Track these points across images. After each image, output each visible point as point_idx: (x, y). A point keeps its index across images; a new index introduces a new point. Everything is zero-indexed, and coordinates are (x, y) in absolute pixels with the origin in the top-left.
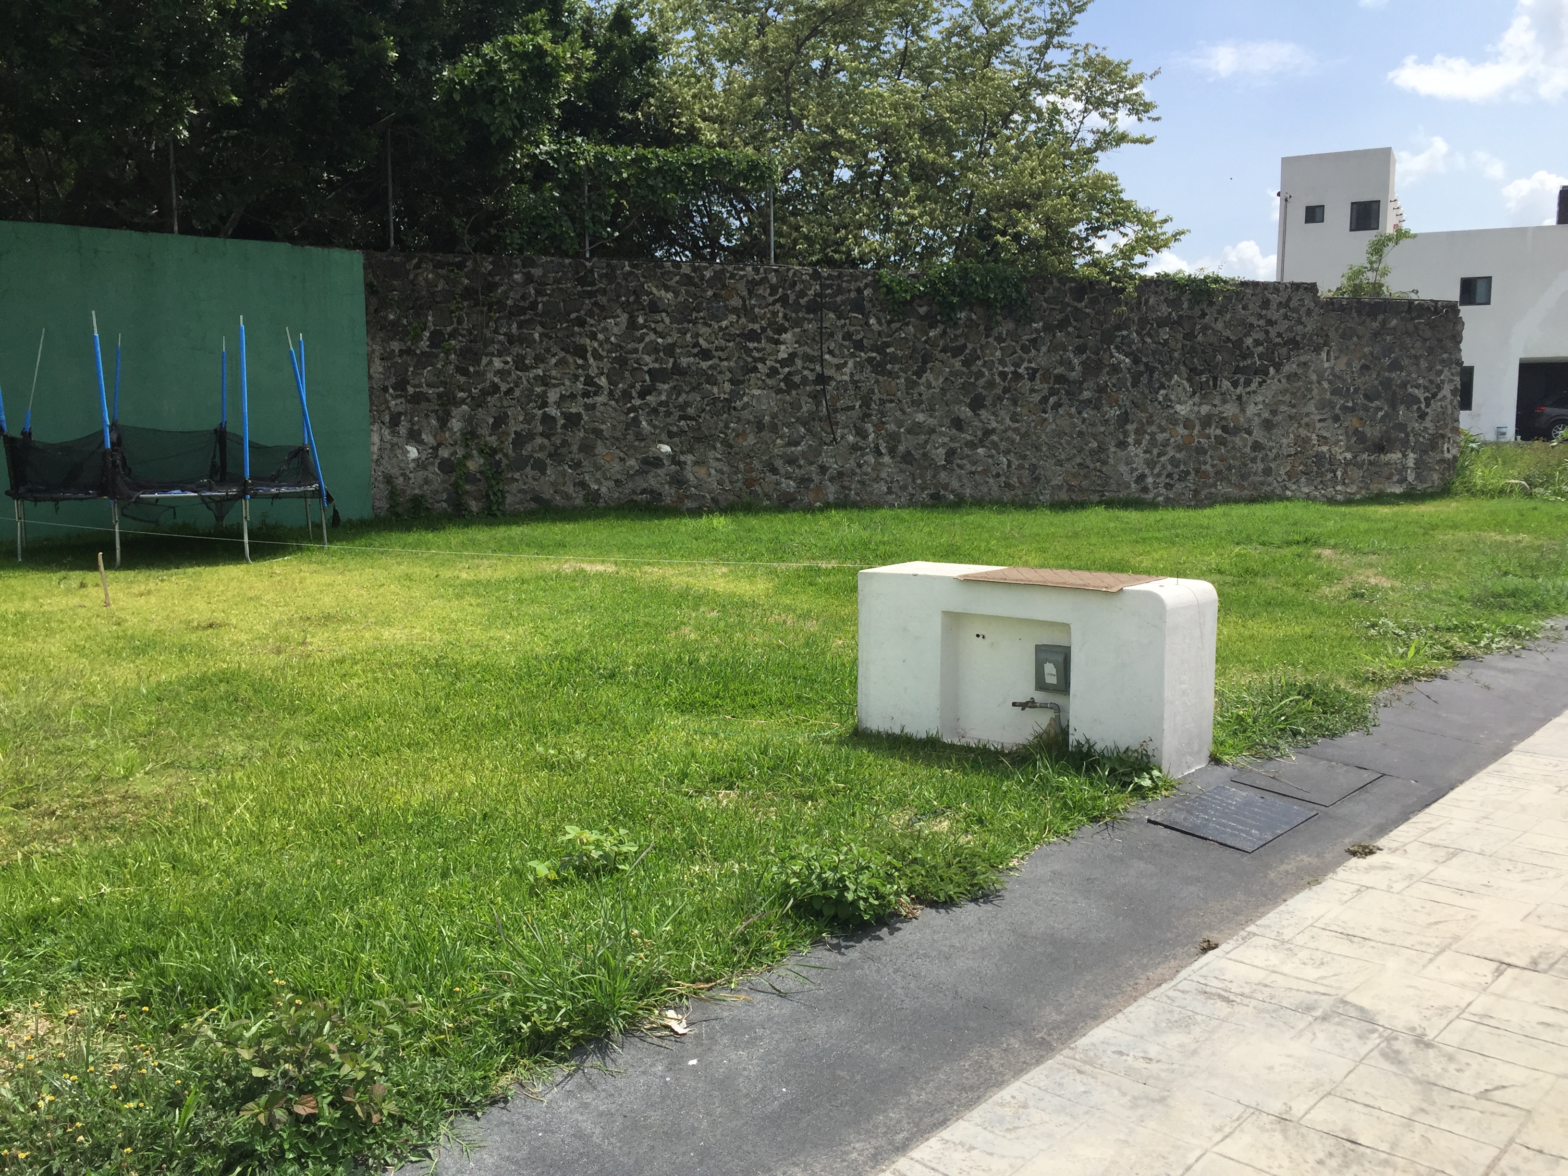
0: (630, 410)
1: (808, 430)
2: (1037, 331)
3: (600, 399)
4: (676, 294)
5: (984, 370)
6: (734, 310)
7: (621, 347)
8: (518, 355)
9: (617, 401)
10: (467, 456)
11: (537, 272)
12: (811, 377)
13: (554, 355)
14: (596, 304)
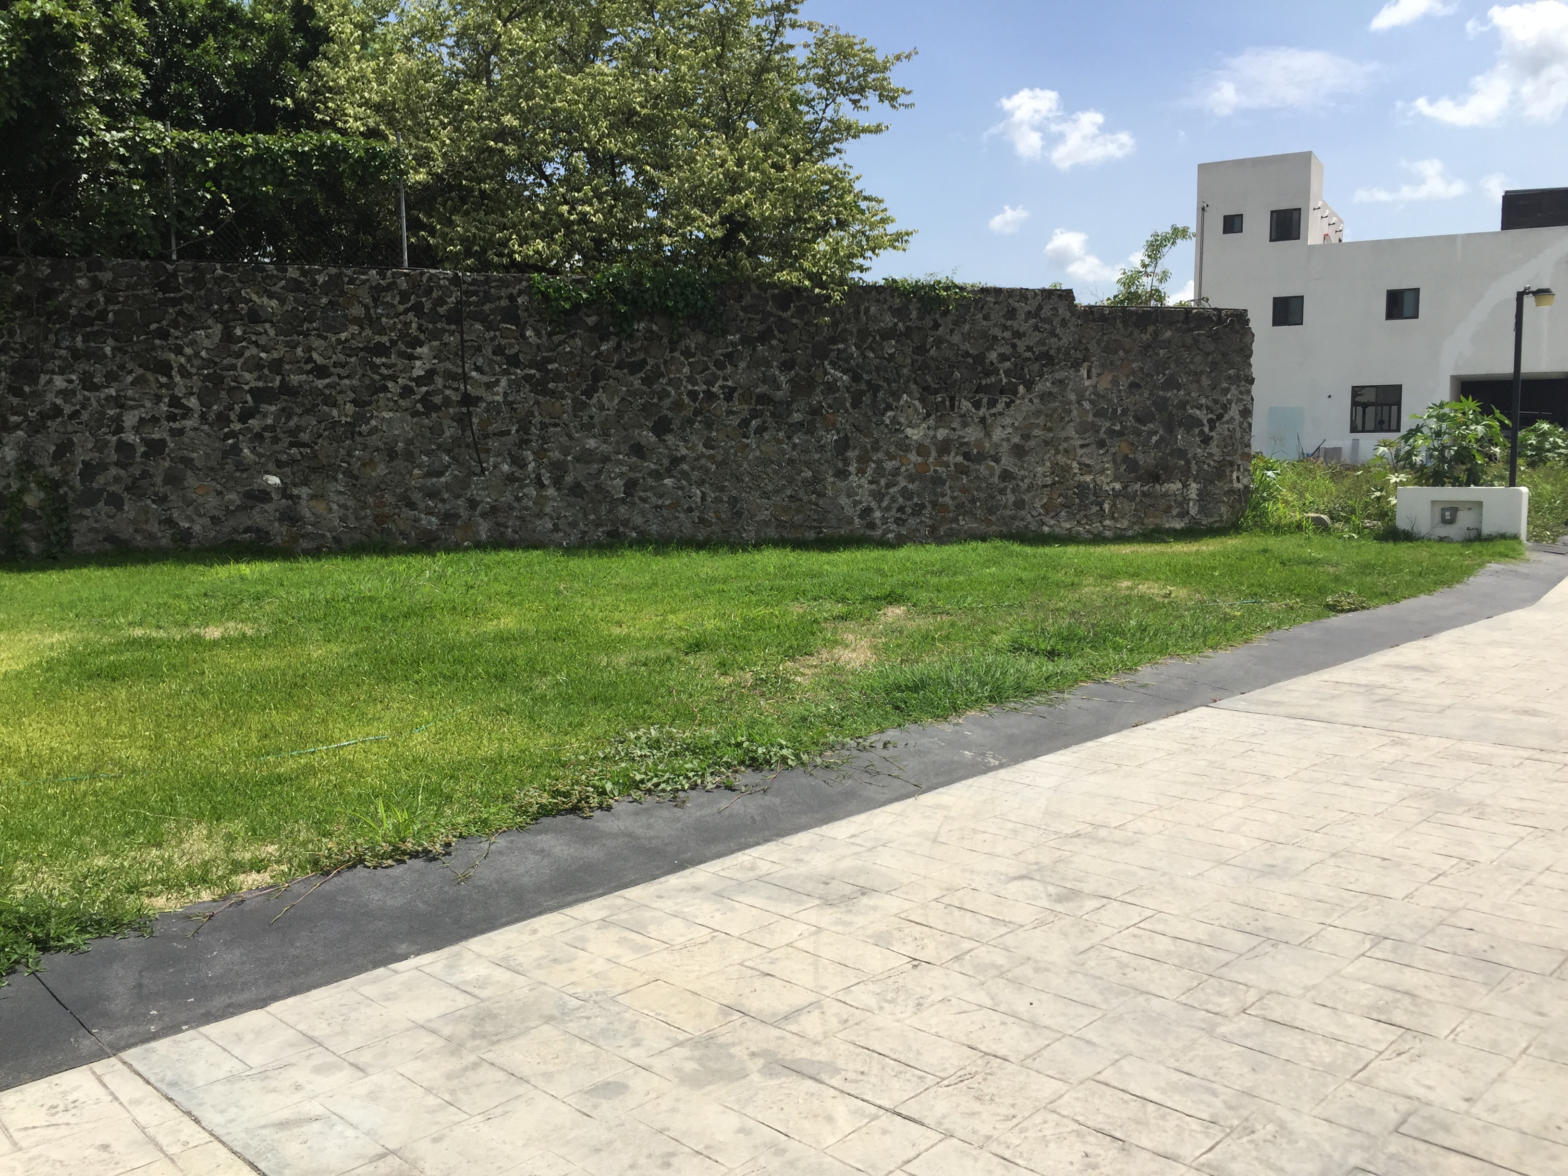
0: (227, 436)
1: (453, 458)
2: (733, 344)
3: (189, 423)
4: (282, 301)
5: (670, 389)
6: (356, 321)
7: (216, 363)
8: (85, 372)
9: (211, 425)
10: (22, 491)
11: (106, 276)
12: (455, 397)
13: (131, 372)
14: (181, 313)
